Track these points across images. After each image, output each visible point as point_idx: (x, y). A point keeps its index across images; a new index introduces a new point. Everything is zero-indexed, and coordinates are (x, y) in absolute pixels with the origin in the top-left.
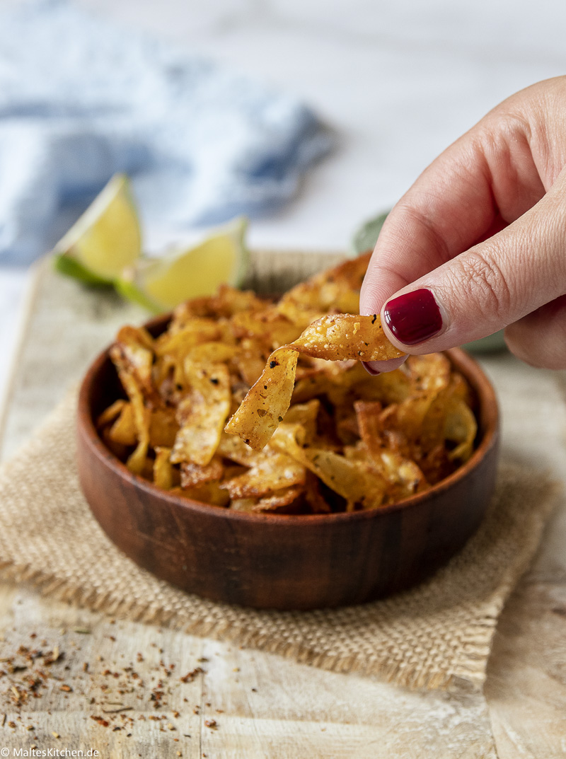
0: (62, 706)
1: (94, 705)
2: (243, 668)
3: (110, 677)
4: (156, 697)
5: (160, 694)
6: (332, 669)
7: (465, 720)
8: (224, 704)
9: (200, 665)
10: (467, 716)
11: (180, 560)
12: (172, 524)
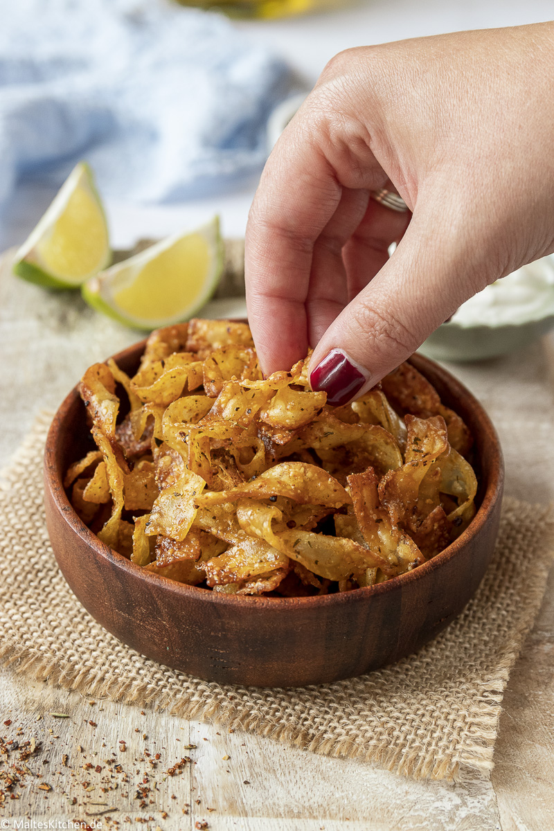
0: (42, 809)
1: (76, 806)
2: (233, 756)
3: (92, 771)
4: (142, 794)
5: (146, 790)
6: (329, 754)
7: (472, 811)
8: (215, 801)
9: (187, 753)
10: (475, 807)
11: (162, 640)
12: (152, 605)
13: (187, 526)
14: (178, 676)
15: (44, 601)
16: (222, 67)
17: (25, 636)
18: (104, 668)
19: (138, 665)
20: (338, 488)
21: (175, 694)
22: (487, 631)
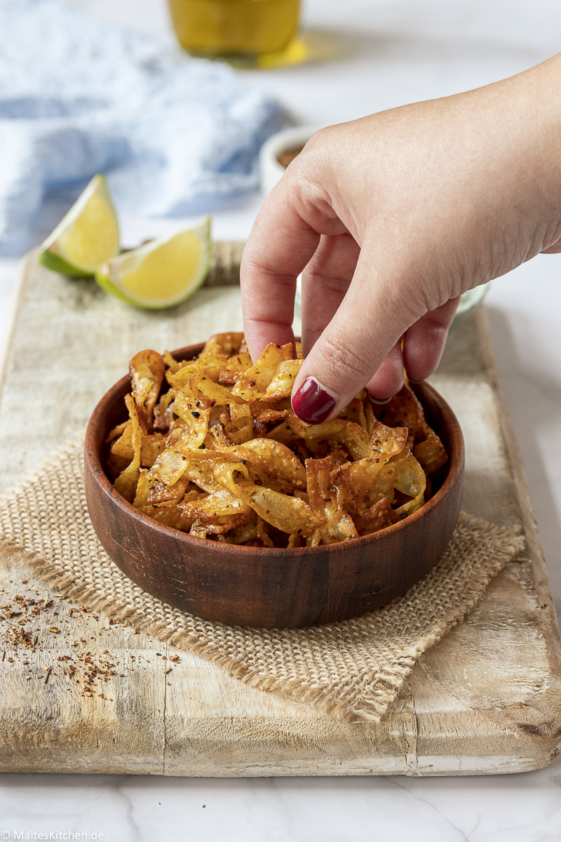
11: (140, 567)
12: (134, 536)
13: (177, 475)
14: (164, 608)
15: (82, 535)
16: (224, 106)
17: (56, 556)
18: (109, 591)
19: (136, 594)
20: (299, 467)
21: (156, 621)
22: (422, 619)
